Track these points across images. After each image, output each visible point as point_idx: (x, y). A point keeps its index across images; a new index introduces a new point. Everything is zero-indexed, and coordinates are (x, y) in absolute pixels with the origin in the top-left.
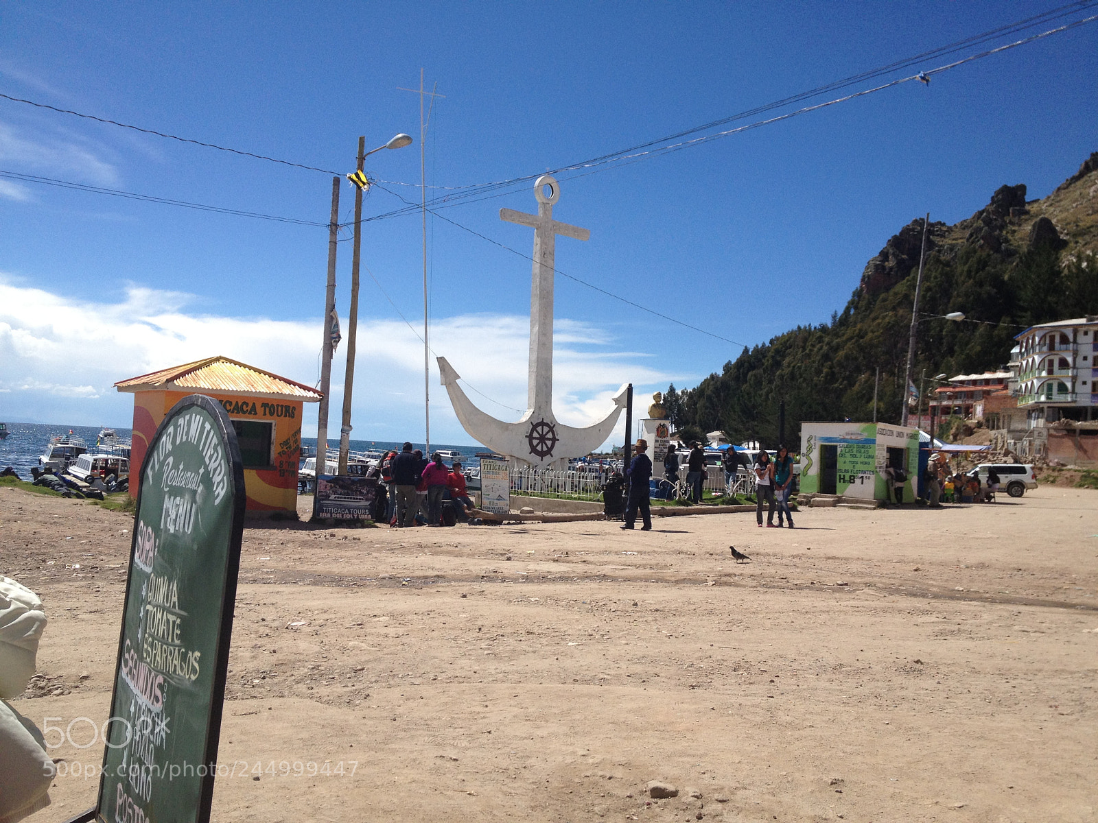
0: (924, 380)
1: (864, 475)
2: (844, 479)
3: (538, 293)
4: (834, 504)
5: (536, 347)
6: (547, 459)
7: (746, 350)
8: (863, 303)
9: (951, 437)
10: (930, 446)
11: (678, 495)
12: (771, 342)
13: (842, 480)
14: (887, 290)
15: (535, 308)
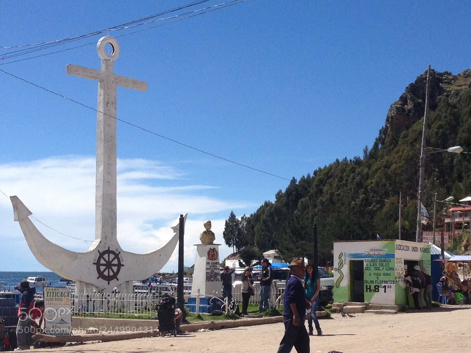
0: (437, 202)
1: (387, 285)
2: (370, 288)
3: (103, 137)
4: (363, 311)
5: (101, 185)
6: (113, 282)
7: (294, 181)
8: (387, 140)
9: (463, 248)
10: (441, 258)
11: (226, 310)
12: (315, 173)
13: (368, 290)
14: (407, 128)
15: (101, 150)
